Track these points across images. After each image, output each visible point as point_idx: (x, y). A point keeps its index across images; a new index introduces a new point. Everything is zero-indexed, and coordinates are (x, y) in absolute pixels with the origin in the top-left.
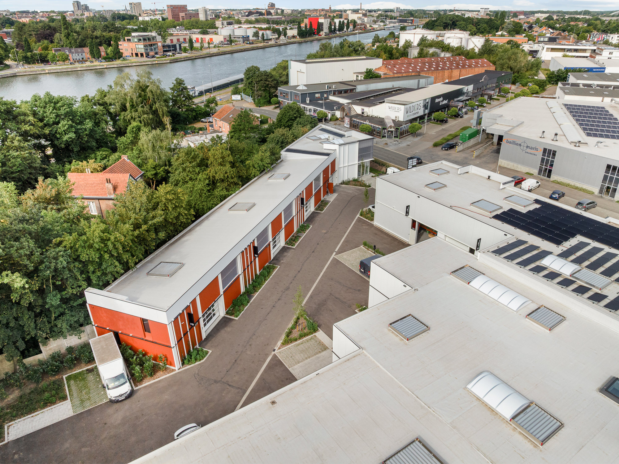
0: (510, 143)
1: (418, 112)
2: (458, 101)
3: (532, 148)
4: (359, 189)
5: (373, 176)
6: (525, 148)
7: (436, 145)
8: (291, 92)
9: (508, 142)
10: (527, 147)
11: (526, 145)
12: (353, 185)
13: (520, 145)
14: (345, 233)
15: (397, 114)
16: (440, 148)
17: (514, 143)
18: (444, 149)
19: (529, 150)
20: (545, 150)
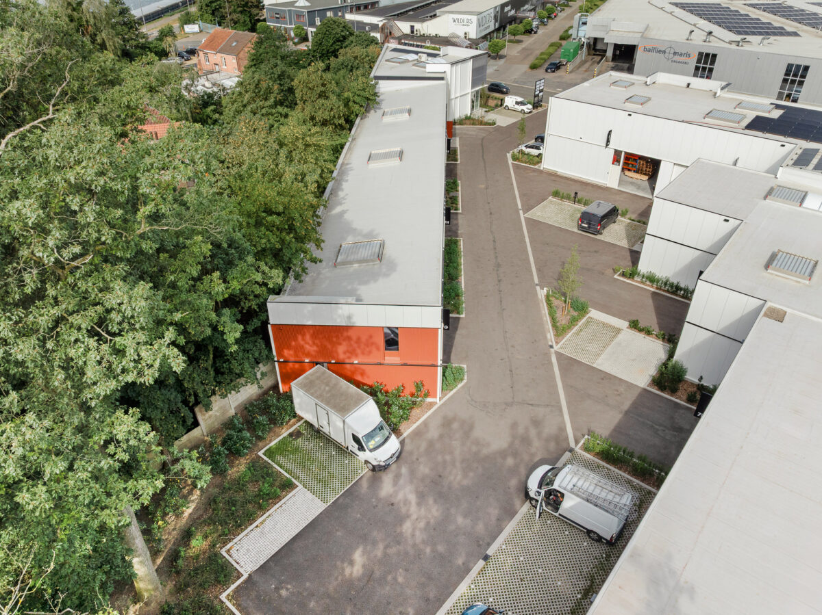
0: (649, 50)
1: (489, 26)
2: (524, 10)
3: (681, 55)
4: (480, 129)
5: (486, 111)
6: (671, 56)
7: (534, 67)
8: (290, 11)
9: (645, 50)
10: (675, 53)
11: (672, 51)
12: (470, 124)
13: (664, 52)
14: (512, 184)
15: (466, 29)
16: (542, 70)
17: (655, 50)
18: (549, 71)
19: (677, 58)
20: (701, 54)
